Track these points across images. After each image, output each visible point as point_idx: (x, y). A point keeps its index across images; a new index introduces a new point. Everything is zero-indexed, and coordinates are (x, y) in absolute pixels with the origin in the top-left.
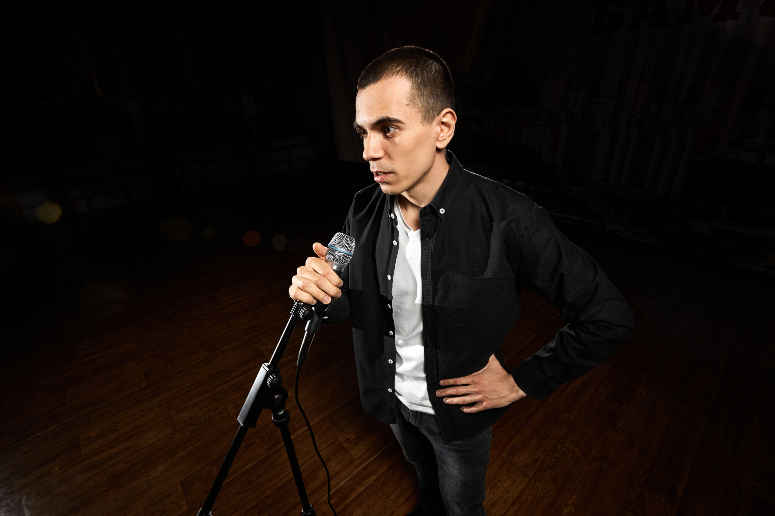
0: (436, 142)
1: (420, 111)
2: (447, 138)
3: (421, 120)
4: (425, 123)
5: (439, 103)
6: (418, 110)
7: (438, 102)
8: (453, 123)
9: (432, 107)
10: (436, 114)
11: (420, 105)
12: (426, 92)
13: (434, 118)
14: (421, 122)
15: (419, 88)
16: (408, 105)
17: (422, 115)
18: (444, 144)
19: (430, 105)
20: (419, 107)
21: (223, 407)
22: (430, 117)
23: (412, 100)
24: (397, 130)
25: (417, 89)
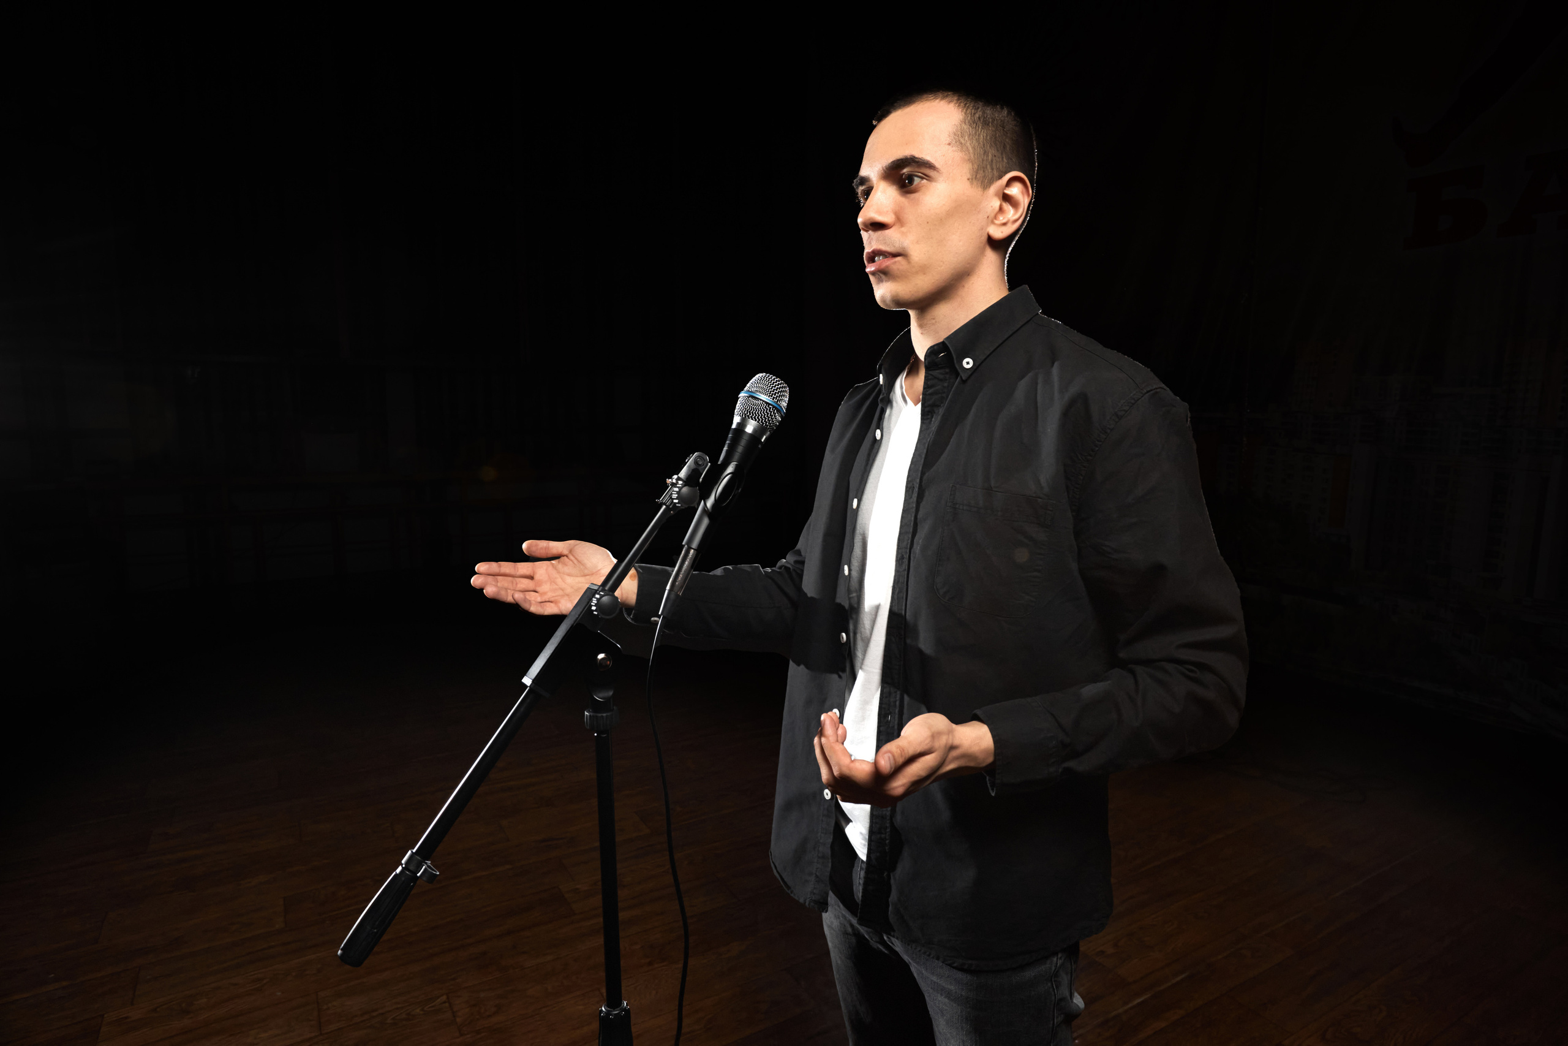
0: (988, 225)
1: (969, 160)
2: (1009, 225)
3: (969, 176)
4: (975, 183)
5: (1005, 159)
6: (966, 158)
7: (1003, 158)
8: (1024, 201)
9: (992, 161)
10: (996, 173)
11: (971, 150)
12: (983, 134)
13: (991, 182)
14: (968, 179)
15: (973, 123)
16: (949, 144)
17: (973, 168)
18: (1002, 232)
19: (988, 156)
20: (969, 153)
21: (444, 998)
22: (984, 177)
23: (957, 139)
24: (925, 181)
25: (970, 125)
